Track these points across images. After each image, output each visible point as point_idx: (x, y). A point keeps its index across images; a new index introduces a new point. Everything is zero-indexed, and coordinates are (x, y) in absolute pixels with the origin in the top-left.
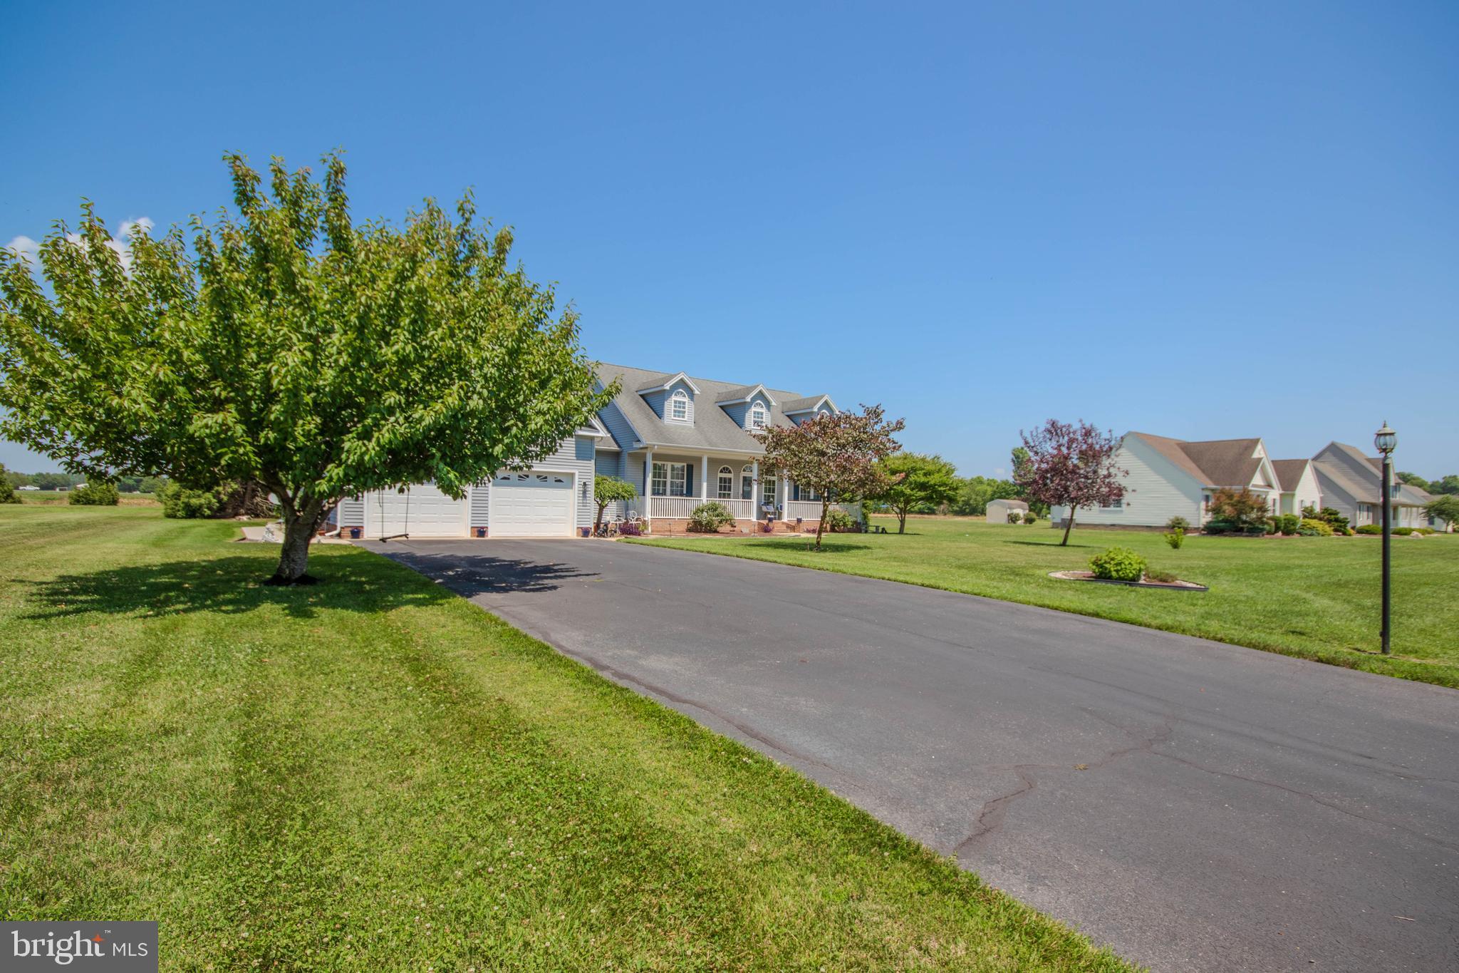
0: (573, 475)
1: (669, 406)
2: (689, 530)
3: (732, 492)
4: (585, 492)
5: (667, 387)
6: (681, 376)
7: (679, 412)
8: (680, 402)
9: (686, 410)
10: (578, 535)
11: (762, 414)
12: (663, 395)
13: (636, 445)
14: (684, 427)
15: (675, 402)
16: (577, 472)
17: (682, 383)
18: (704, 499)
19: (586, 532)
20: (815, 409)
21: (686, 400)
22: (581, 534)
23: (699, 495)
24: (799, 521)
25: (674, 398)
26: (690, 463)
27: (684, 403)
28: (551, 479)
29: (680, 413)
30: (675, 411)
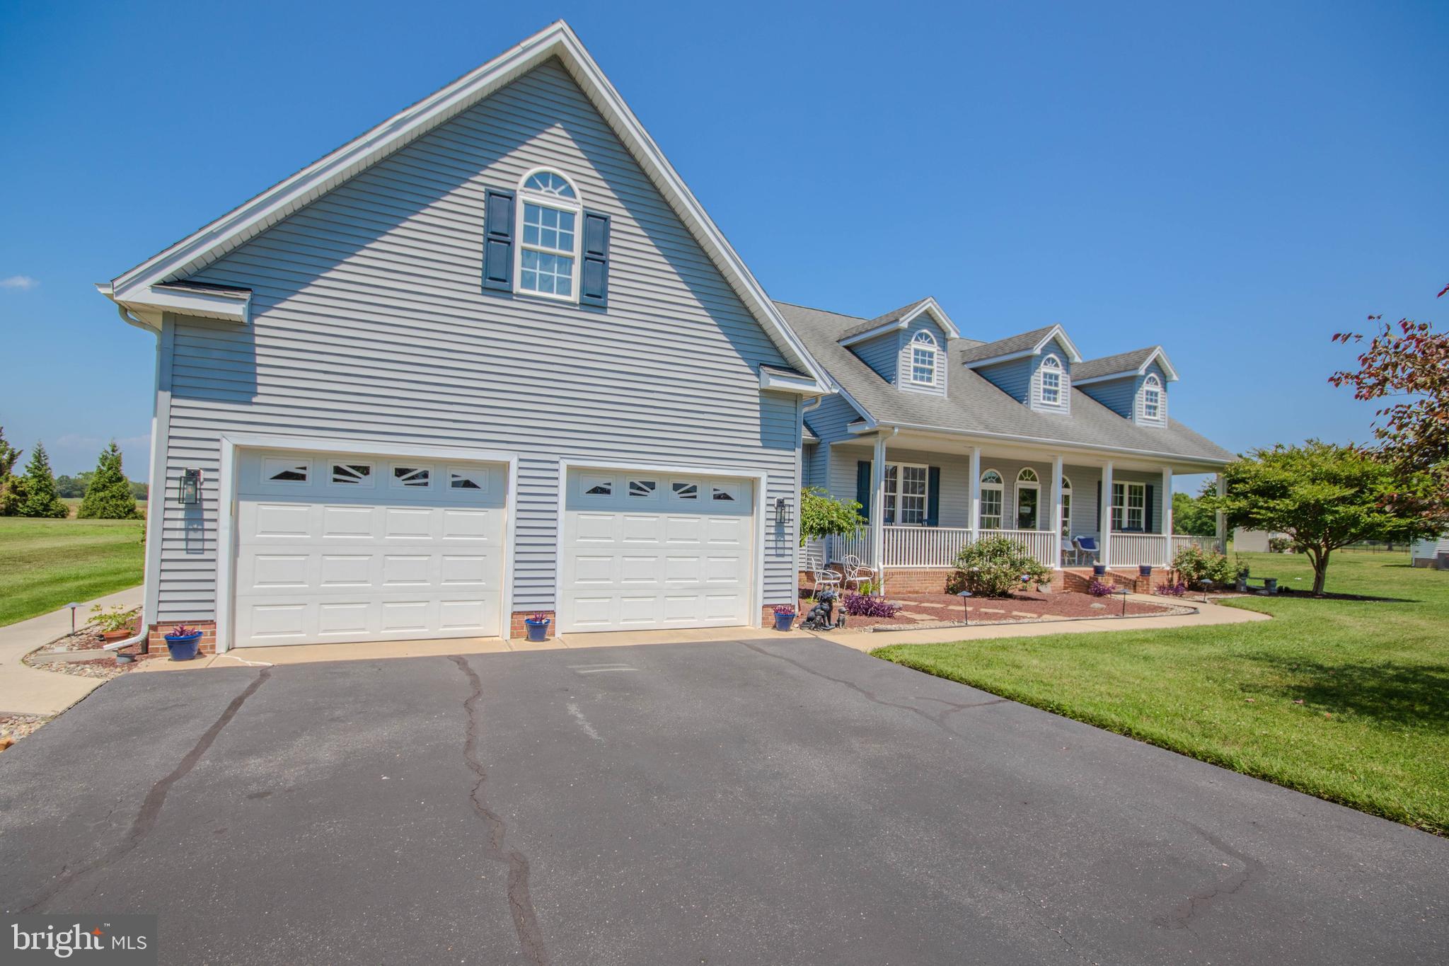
0: (753, 482)
1: (906, 359)
2: (952, 590)
3: (1002, 516)
4: (780, 523)
5: (904, 324)
6: (929, 304)
7: (923, 370)
8: (924, 353)
9: (935, 367)
10: (765, 624)
11: (1057, 377)
12: (892, 339)
13: (854, 429)
14: (933, 399)
15: (917, 352)
16: (763, 476)
17: (928, 318)
18: (974, 532)
19: (783, 619)
20: (1142, 372)
21: (934, 348)
22: (772, 620)
23: (963, 522)
24: (1145, 571)
25: (914, 345)
26: (935, 464)
27: (931, 355)
28: (704, 493)
29: (924, 373)
30: (916, 369)
